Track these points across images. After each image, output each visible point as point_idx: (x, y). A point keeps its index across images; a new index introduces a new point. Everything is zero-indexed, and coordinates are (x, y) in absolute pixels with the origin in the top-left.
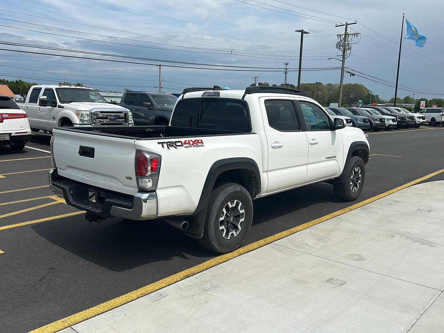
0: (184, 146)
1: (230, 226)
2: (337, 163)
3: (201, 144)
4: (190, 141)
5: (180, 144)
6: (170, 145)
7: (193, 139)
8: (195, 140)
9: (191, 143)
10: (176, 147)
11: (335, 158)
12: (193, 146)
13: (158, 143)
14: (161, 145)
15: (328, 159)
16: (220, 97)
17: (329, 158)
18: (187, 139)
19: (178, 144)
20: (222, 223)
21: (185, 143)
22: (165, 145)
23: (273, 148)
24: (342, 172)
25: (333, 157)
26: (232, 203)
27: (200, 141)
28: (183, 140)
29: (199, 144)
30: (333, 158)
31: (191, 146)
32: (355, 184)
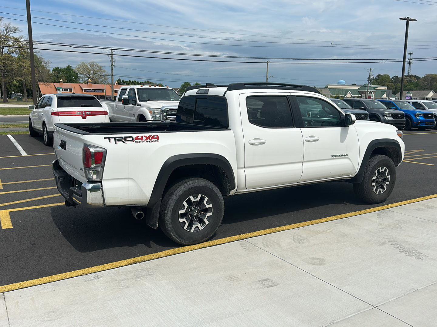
0: (135, 142)
1: (195, 219)
2: (350, 162)
3: (156, 140)
4: (143, 137)
5: (131, 139)
6: (117, 140)
7: (147, 135)
8: (150, 136)
9: (144, 138)
10: (125, 142)
11: (346, 157)
12: (145, 141)
13: (105, 138)
14: (108, 140)
15: (336, 158)
16: (208, 94)
17: (335, 156)
18: (140, 135)
19: (128, 139)
20: (183, 215)
21: (137, 138)
22: (113, 140)
23: (252, 144)
24: (358, 172)
25: (342, 155)
26: (195, 197)
27: (156, 137)
28: (134, 136)
29: (153, 140)
30: (343, 157)
31: (144, 141)
32: (381, 185)
